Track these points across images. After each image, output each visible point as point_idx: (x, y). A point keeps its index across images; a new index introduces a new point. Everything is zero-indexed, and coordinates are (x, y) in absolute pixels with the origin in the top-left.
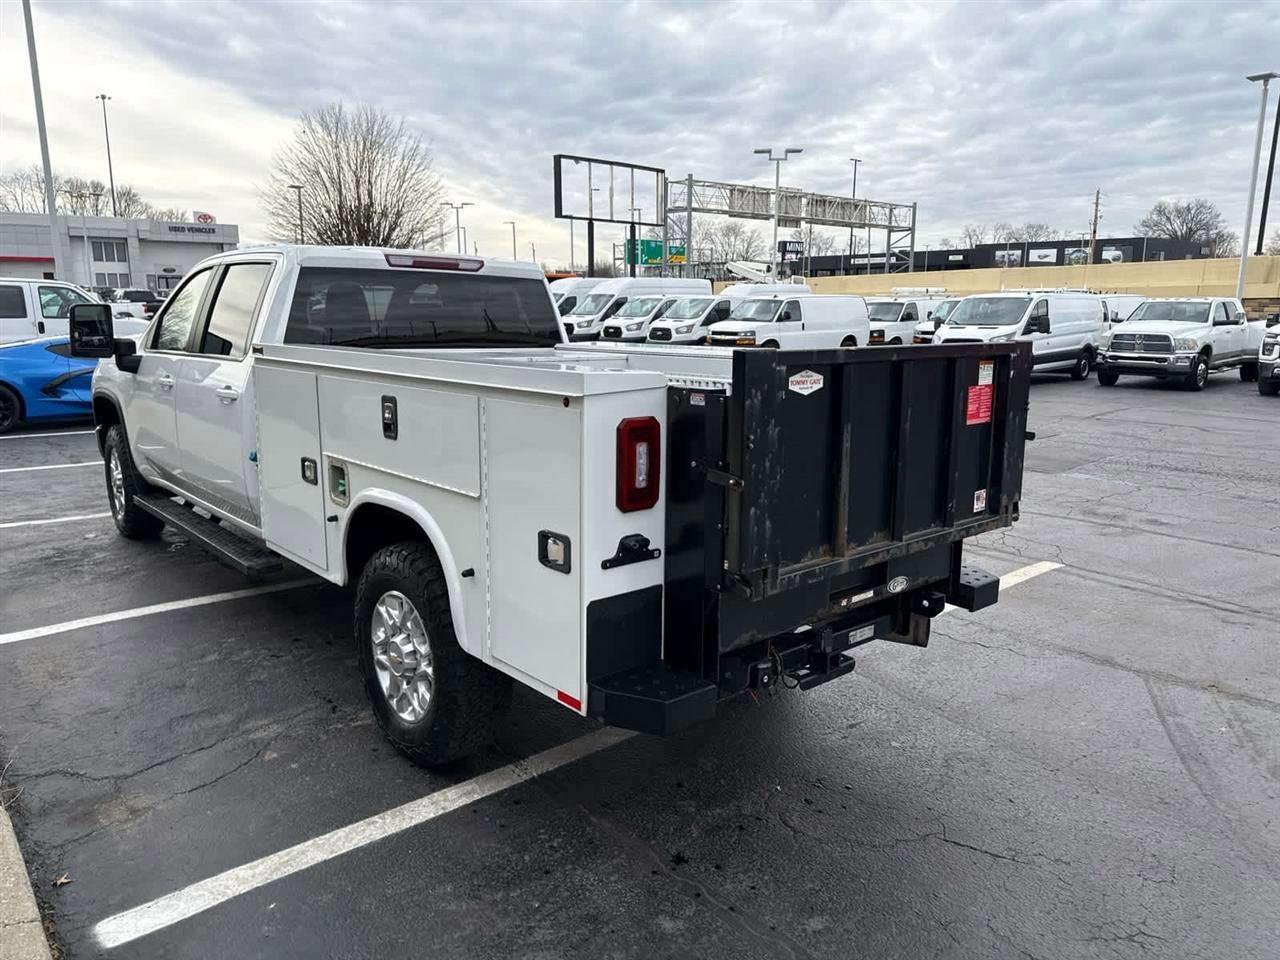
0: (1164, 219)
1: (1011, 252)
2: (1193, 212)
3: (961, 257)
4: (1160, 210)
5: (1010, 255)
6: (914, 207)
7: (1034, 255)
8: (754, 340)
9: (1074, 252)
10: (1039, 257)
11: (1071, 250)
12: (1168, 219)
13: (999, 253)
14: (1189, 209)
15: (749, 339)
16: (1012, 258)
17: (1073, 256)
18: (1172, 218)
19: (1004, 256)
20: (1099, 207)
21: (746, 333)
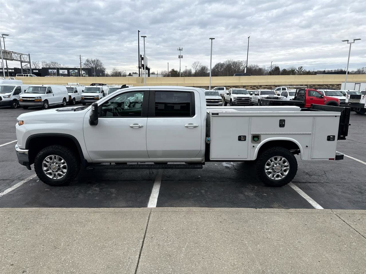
0: (89, 63)
1: (53, 70)
2: (96, 62)
3: (37, 71)
4: (88, 61)
5: (53, 71)
6: (29, 55)
7: (61, 72)
8: (41, 99)
9: (72, 71)
10: (62, 72)
11: (71, 71)
12: (90, 63)
13: (50, 70)
14: (95, 61)
15: (39, 100)
16: (54, 72)
17: (72, 72)
18: (91, 63)
19: (51, 71)
20: (81, 60)
21: (38, 97)
